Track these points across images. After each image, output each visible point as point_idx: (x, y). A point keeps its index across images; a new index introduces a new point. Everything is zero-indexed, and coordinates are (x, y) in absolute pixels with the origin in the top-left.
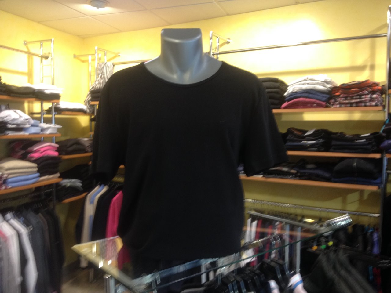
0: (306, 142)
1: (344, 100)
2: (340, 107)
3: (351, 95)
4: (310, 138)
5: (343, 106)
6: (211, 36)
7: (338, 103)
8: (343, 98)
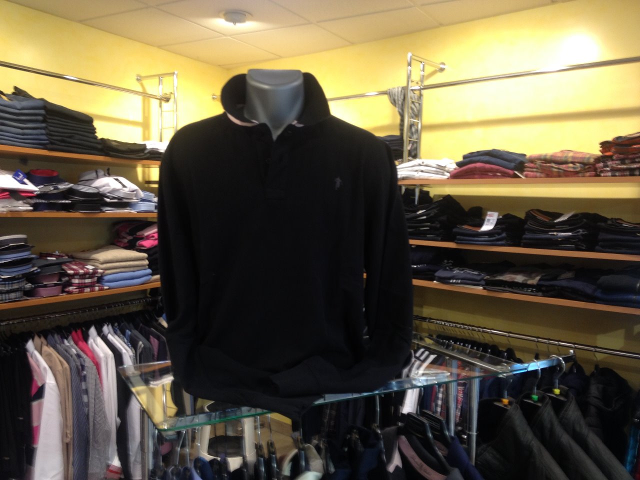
0: (555, 233)
1: (618, 164)
2: (612, 176)
3: (631, 156)
4: (562, 228)
5: (617, 174)
6: (409, 60)
7: (608, 169)
8: (617, 160)
